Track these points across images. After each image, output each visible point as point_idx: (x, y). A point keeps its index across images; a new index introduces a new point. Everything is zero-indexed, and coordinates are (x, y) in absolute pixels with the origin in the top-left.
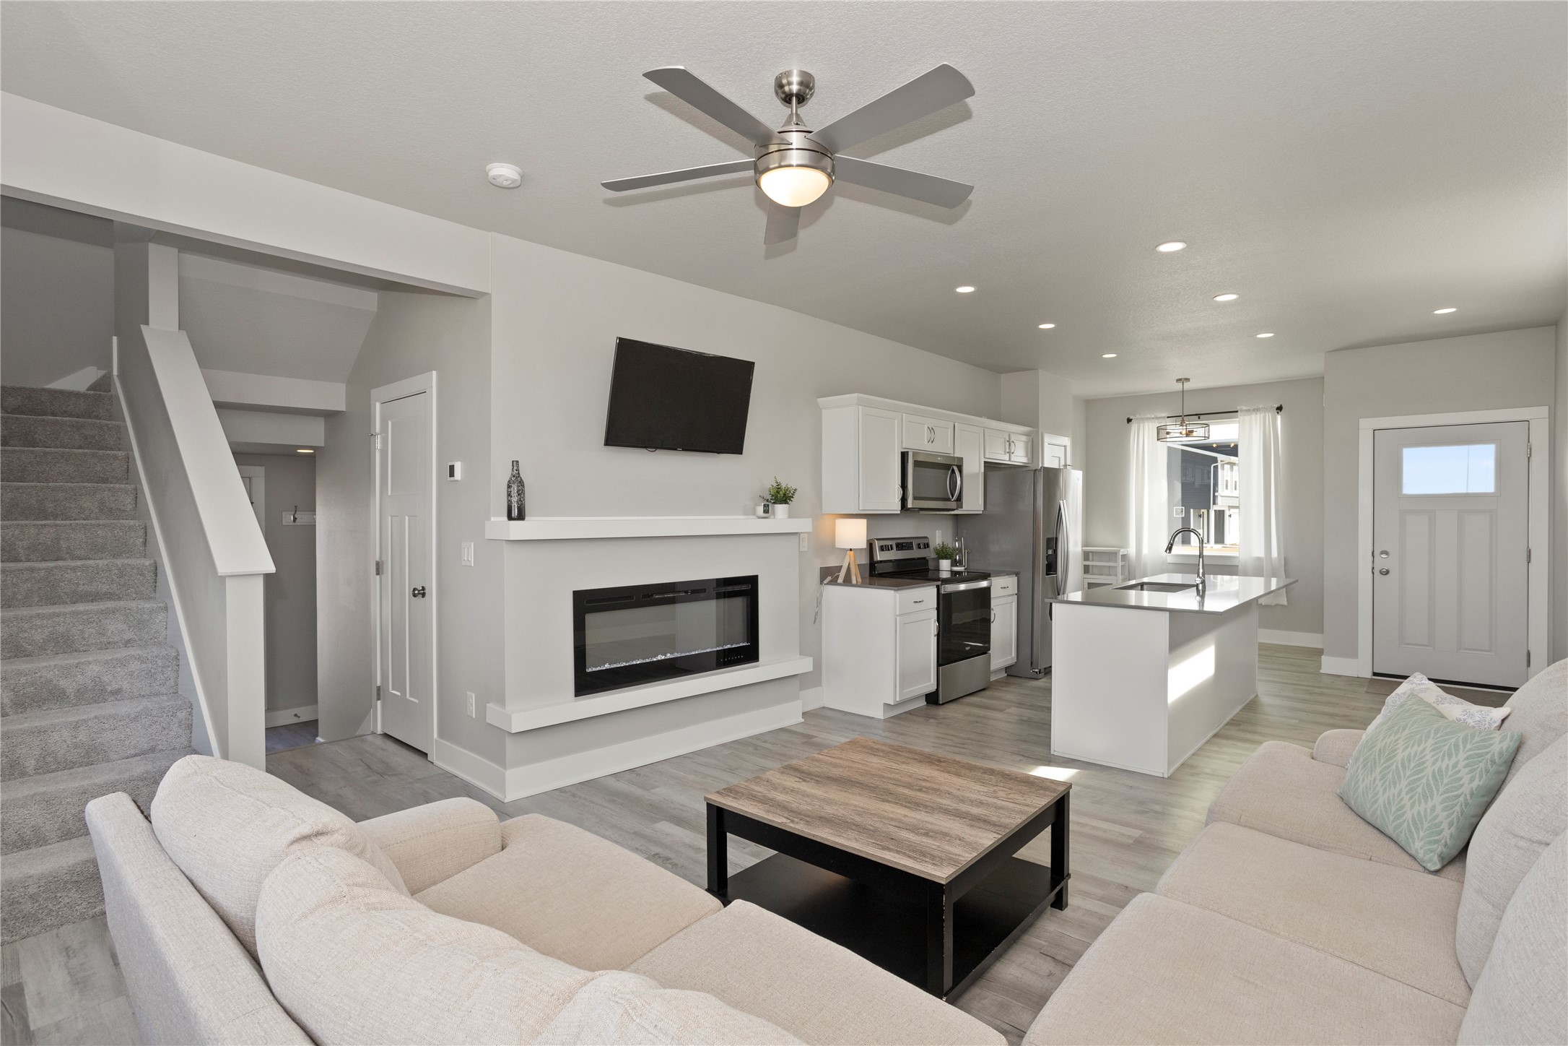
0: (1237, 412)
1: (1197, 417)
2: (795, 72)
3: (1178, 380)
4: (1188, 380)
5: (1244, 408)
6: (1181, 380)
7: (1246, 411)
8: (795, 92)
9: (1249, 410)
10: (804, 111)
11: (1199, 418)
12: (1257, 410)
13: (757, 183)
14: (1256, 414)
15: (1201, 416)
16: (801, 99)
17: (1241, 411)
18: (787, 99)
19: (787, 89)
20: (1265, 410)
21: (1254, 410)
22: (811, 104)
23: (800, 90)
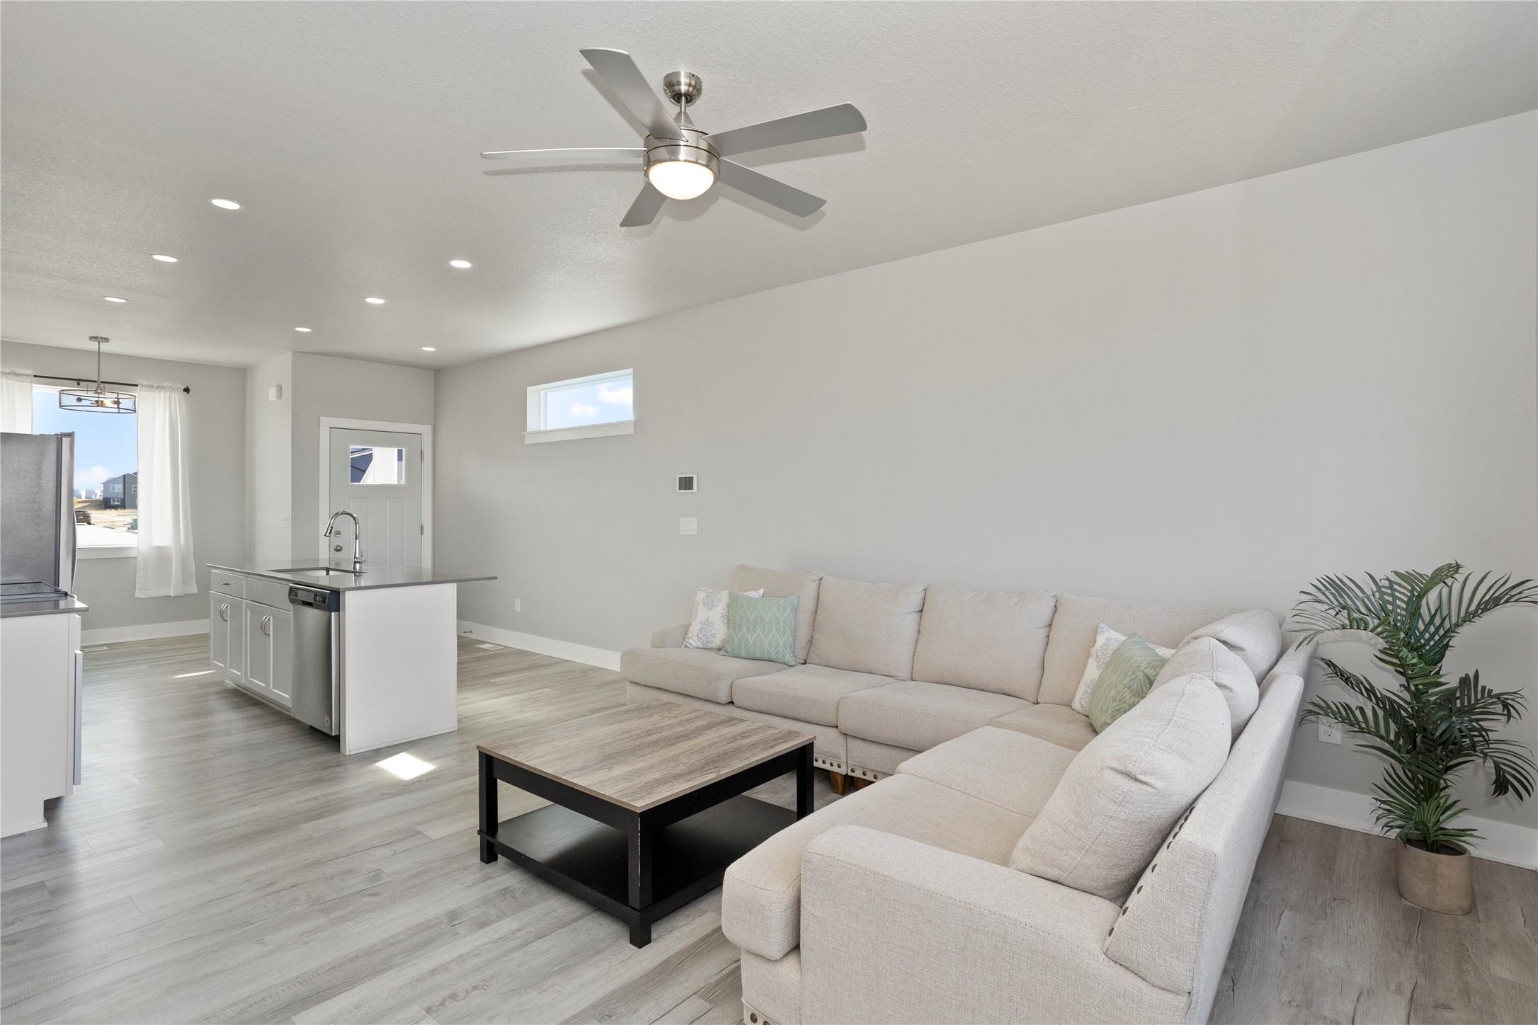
0: (137, 385)
1: (76, 382)
2: (682, 73)
3: (92, 338)
4: (106, 340)
5: (145, 383)
6: (97, 338)
7: (149, 386)
8: (683, 92)
9: (152, 386)
10: (692, 110)
11: (78, 384)
12: (161, 388)
13: (646, 175)
14: (160, 392)
15: (81, 383)
16: (690, 98)
17: (142, 386)
18: (677, 97)
19: (676, 88)
20: (171, 389)
21: (158, 387)
22: (699, 102)
23: (688, 91)
